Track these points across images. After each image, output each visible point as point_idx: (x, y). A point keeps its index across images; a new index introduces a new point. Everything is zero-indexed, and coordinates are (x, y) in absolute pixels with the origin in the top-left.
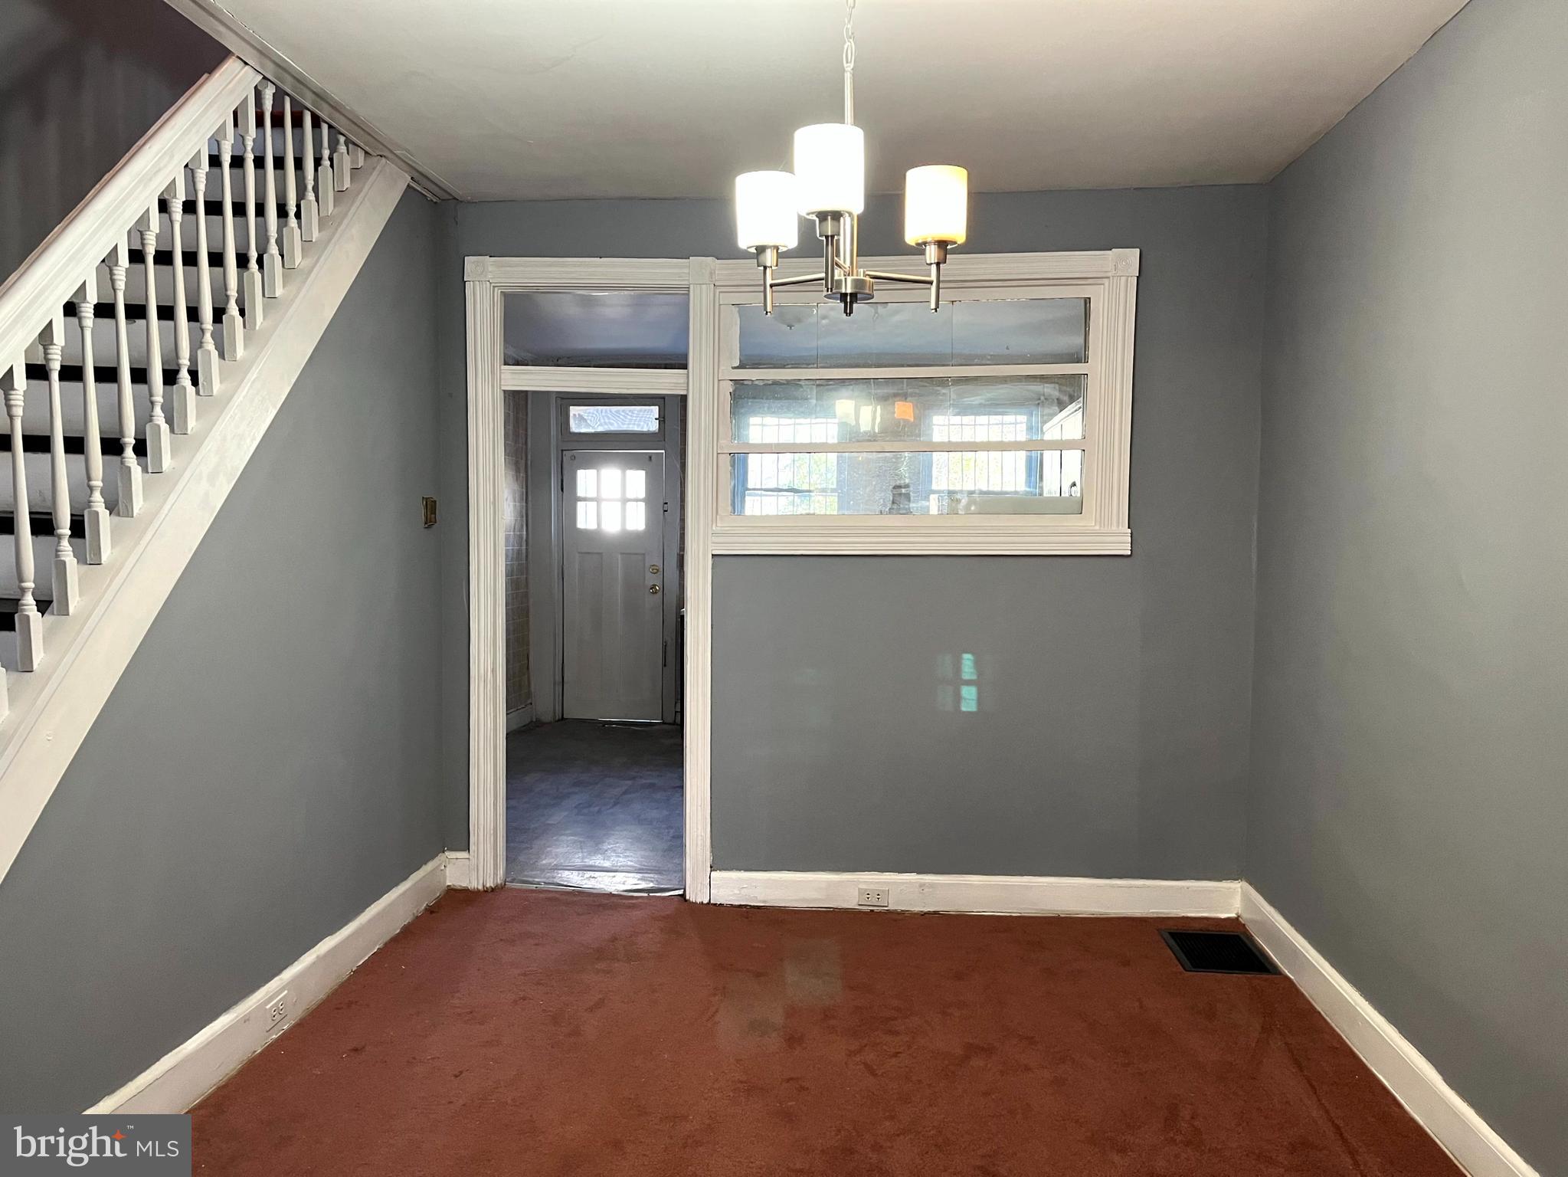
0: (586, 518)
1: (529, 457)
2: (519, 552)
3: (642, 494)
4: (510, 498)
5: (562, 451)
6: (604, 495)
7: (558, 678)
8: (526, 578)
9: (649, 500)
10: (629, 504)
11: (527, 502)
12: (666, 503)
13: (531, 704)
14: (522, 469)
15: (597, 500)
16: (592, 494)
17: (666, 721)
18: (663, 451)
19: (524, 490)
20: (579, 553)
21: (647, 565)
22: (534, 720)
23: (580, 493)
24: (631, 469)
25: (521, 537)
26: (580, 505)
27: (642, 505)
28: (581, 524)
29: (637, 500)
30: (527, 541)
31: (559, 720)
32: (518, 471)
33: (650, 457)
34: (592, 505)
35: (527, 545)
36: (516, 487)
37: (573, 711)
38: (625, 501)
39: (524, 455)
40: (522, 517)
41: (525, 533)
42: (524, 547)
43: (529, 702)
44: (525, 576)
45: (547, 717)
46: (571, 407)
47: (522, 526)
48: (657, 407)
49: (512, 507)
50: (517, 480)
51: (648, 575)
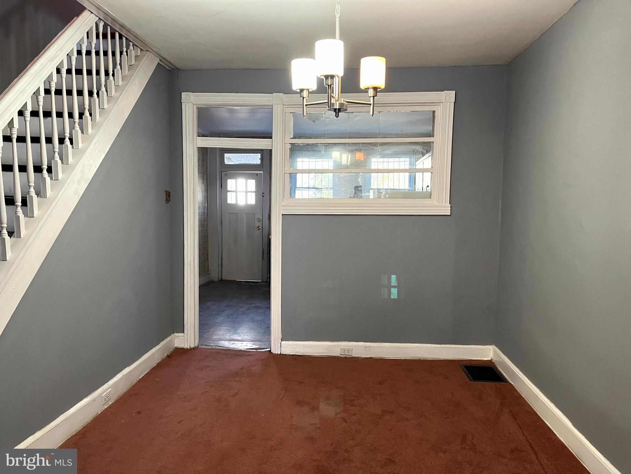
0: (231, 199)
1: (208, 174)
2: (204, 213)
3: (254, 189)
4: (200, 191)
5: (221, 172)
6: (238, 190)
7: (220, 264)
8: (207, 223)
9: (257, 192)
10: (249, 193)
11: (207, 192)
12: (264, 193)
13: (209, 274)
14: (205, 179)
15: (236, 191)
16: (234, 189)
17: (264, 281)
18: (262, 172)
19: (206, 188)
20: (228, 213)
21: (256, 219)
22: (210, 280)
23: (229, 189)
24: (249, 179)
25: (205, 206)
26: (229, 193)
27: (254, 194)
28: (229, 201)
29: (252, 192)
30: (207, 208)
31: (220, 281)
32: (203, 180)
33: (257, 174)
34: (234, 194)
35: (207, 210)
36: (203, 186)
37: (226, 277)
38: (247, 192)
39: (206, 173)
40: (205, 198)
41: (206, 205)
42: (206, 211)
43: (208, 273)
44: (206, 222)
45: (216, 279)
46: (225, 154)
47: (205, 202)
48: (260, 154)
49: (201, 194)
50: (203, 183)
51: (256, 222)
